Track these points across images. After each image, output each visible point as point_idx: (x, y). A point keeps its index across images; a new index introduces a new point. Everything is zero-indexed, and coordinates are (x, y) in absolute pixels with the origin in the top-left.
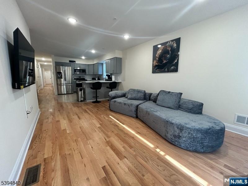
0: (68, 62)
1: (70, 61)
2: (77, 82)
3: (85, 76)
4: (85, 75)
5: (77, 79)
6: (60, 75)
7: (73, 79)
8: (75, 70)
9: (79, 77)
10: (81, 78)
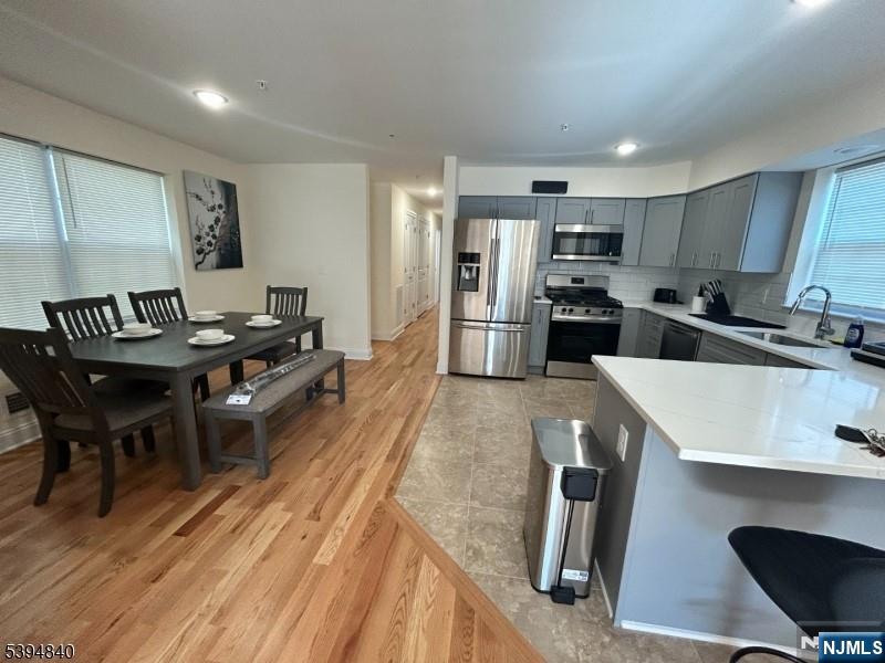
0: (526, 191)
1: (539, 186)
2: (558, 316)
3: (613, 277)
4: (614, 268)
5: (558, 296)
6: (470, 269)
7: (540, 292)
8: (557, 241)
9: (574, 280)
10: (586, 284)
